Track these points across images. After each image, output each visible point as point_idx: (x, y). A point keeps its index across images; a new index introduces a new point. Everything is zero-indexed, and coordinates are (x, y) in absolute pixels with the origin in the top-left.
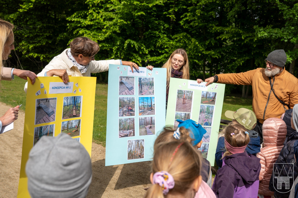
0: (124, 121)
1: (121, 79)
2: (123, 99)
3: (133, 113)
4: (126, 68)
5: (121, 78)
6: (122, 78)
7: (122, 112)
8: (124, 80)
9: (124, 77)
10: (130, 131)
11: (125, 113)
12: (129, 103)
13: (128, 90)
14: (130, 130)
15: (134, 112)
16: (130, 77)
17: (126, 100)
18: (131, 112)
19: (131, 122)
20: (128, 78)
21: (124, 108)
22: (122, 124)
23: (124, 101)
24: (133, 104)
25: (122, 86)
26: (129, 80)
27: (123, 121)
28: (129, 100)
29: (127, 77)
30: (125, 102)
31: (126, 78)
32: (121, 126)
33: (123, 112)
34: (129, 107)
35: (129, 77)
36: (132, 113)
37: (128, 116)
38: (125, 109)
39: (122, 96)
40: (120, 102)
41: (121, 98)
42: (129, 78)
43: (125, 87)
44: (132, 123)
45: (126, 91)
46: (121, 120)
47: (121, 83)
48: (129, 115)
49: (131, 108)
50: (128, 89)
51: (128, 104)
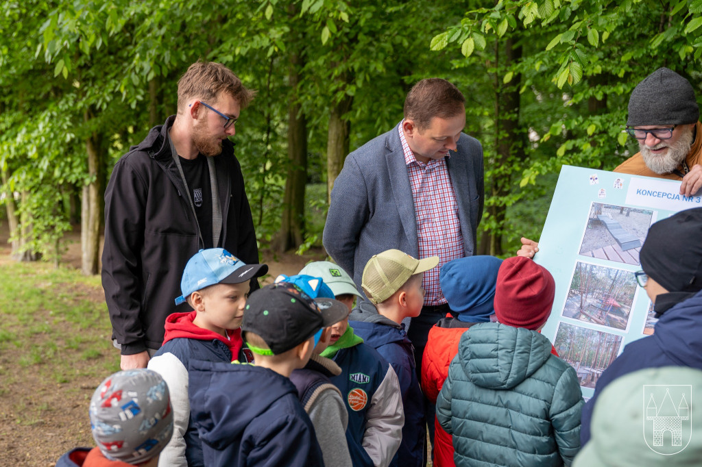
0: (576, 334)
1: (599, 212)
2: (591, 270)
3: (622, 321)
4: (622, 181)
5: (598, 207)
6: (603, 209)
7: (579, 306)
8: (607, 216)
9: (608, 207)
10: (595, 371)
11: (587, 313)
12: (612, 286)
13: (616, 246)
14: (594, 367)
15: (627, 317)
16: (635, 210)
17: (600, 275)
18: (613, 316)
19: (605, 345)
20: (625, 212)
21: (589, 296)
22: (569, 341)
23: (592, 276)
24: (629, 292)
25: (596, 232)
26: (628, 218)
27: (572, 332)
28: (613, 276)
29: (622, 209)
30: (598, 281)
31: (619, 211)
32: (563, 344)
33: (581, 307)
34: (608, 297)
35: (630, 210)
36: (615, 319)
37: (598, 323)
38: (590, 300)
39: (587, 261)
40: (576, 273)
41: (583, 266)
42: (631, 213)
43: (609, 236)
44: (607, 349)
45: (609, 249)
46: (565, 328)
47: (596, 223)
48: (602, 321)
49: (617, 304)
50: (620, 244)
51: (607, 287)
